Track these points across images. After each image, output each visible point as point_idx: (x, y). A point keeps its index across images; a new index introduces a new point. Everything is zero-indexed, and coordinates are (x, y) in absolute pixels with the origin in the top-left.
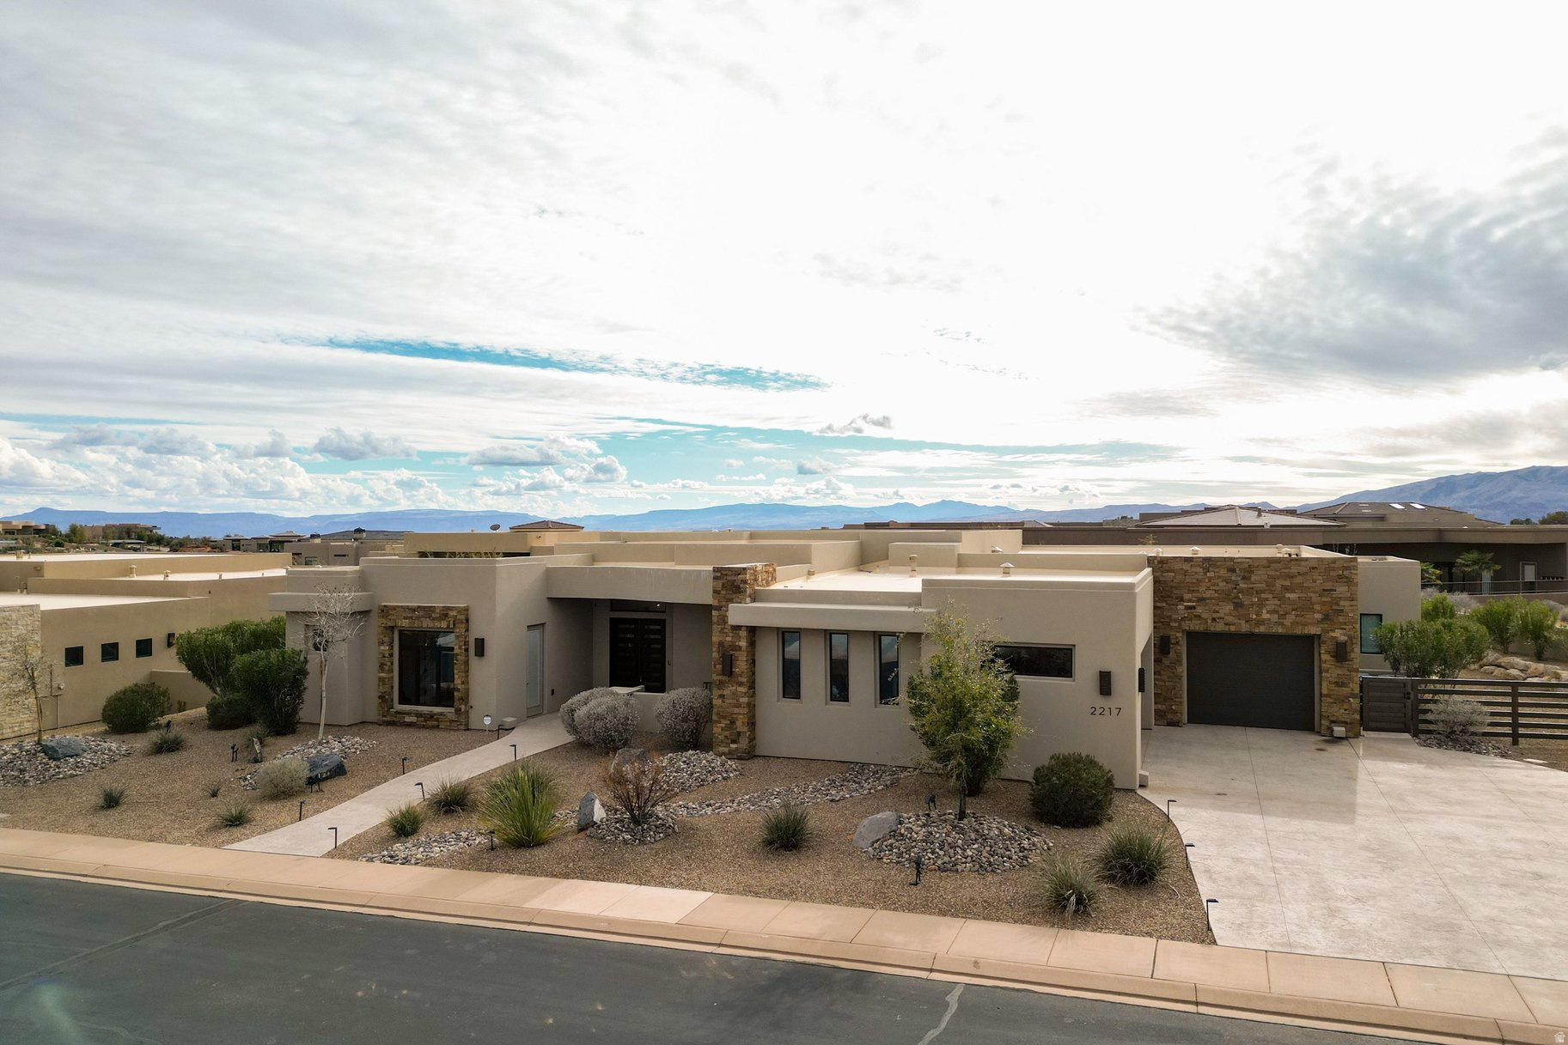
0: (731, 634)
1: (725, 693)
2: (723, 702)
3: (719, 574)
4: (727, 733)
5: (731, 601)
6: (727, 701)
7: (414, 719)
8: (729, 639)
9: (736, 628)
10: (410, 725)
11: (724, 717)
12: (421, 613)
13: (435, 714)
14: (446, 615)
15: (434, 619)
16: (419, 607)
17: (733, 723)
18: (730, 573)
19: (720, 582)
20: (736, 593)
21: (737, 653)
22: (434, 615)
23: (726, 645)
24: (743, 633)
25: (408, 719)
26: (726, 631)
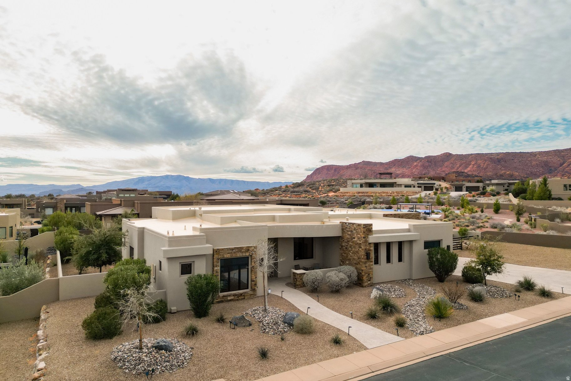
0: (368, 246)
1: (367, 265)
2: (366, 268)
3: (365, 226)
4: (367, 278)
5: (368, 235)
6: (367, 268)
7: (232, 298)
8: (368, 247)
9: (370, 244)
10: (230, 300)
11: (367, 273)
12: (236, 250)
13: (243, 293)
14: (248, 250)
15: (243, 252)
16: (235, 248)
17: (369, 275)
18: (368, 226)
19: (365, 229)
20: (369, 232)
21: (370, 252)
22: (242, 251)
23: (367, 249)
24: (372, 245)
25: (229, 298)
26: (367, 245)
